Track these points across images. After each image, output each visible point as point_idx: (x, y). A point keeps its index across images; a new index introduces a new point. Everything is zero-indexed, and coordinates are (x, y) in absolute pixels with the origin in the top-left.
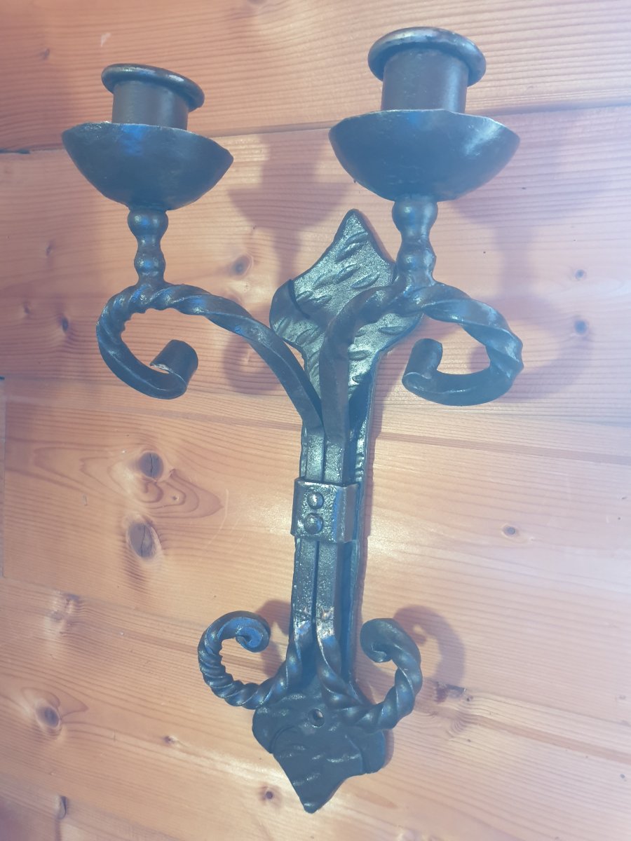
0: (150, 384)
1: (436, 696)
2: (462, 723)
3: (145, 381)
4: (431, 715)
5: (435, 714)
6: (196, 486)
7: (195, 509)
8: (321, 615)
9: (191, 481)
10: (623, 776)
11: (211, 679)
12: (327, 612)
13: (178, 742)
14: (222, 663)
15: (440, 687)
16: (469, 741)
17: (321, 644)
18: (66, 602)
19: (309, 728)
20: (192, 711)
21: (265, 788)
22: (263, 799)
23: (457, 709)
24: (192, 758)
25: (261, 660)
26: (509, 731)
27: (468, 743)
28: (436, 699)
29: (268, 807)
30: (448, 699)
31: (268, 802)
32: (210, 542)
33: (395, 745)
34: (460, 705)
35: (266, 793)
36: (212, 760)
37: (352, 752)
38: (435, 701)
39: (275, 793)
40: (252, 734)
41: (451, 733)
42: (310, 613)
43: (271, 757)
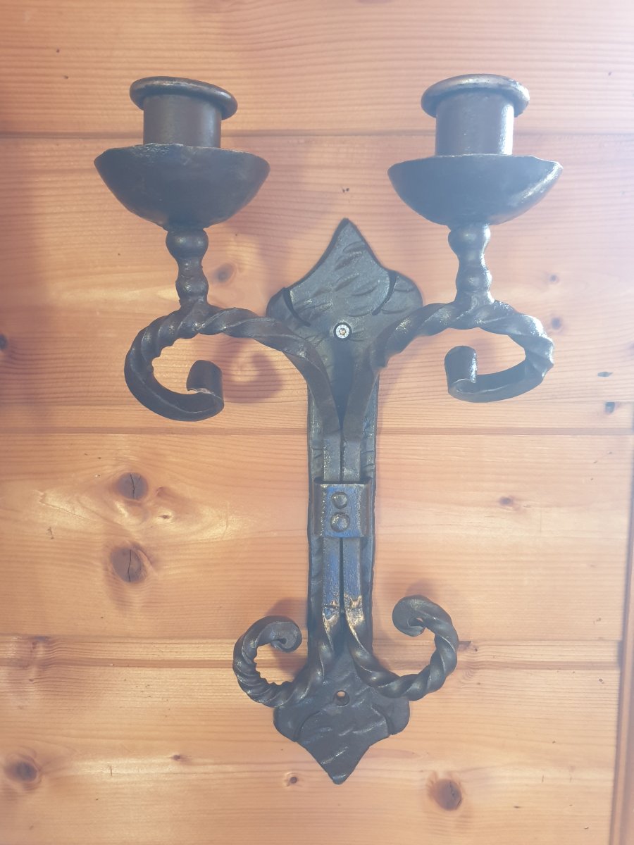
0: (178, 409)
2: (472, 670)
3: (173, 406)
8: (351, 604)
10: (601, 680)
12: (356, 600)
14: (257, 670)
16: (479, 684)
17: (353, 631)
18: (32, 646)
19: (333, 709)
23: (468, 660)
25: (272, 658)
26: (512, 668)
27: (478, 686)
31: (292, 786)
34: (469, 656)
35: (289, 779)
37: (378, 719)
39: (299, 777)
40: (274, 729)
41: (463, 681)
42: (338, 605)
43: (296, 745)
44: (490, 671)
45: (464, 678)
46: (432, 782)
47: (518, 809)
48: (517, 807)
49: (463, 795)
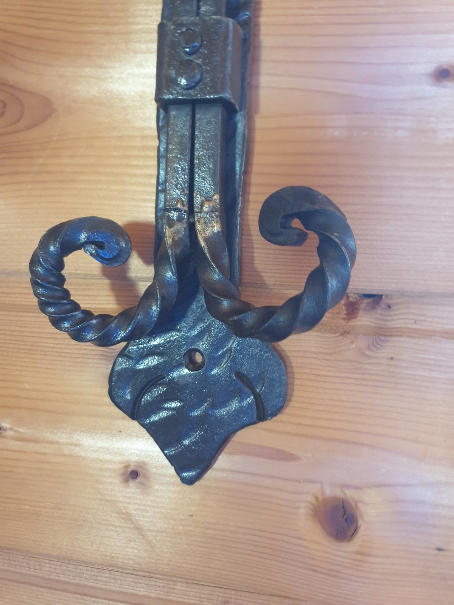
1: (345, 312)
2: (382, 338)
4: (342, 335)
5: (345, 333)
6: (17, 88)
7: (18, 121)
8: (202, 206)
9: (11, 83)
11: (49, 304)
13: (12, 429)
15: (351, 299)
17: (203, 244)
19: (183, 375)
20: (27, 386)
21: (127, 467)
22: (126, 481)
23: (373, 325)
24: (31, 446)
27: (391, 362)
28: (344, 316)
29: (133, 488)
30: (361, 313)
31: (132, 483)
32: (41, 161)
33: (296, 382)
34: (377, 319)
35: (129, 473)
36: (57, 443)
37: (242, 396)
38: (344, 319)
39: (140, 471)
40: (108, 399)
41: (368, 353)
42: (186, 208)
43: (135, 424)
44: (408, 340)
45: (369, 349)
46: (317, 499)
47: (441, 553)
48: (440, 549)
49: (360, 522)
